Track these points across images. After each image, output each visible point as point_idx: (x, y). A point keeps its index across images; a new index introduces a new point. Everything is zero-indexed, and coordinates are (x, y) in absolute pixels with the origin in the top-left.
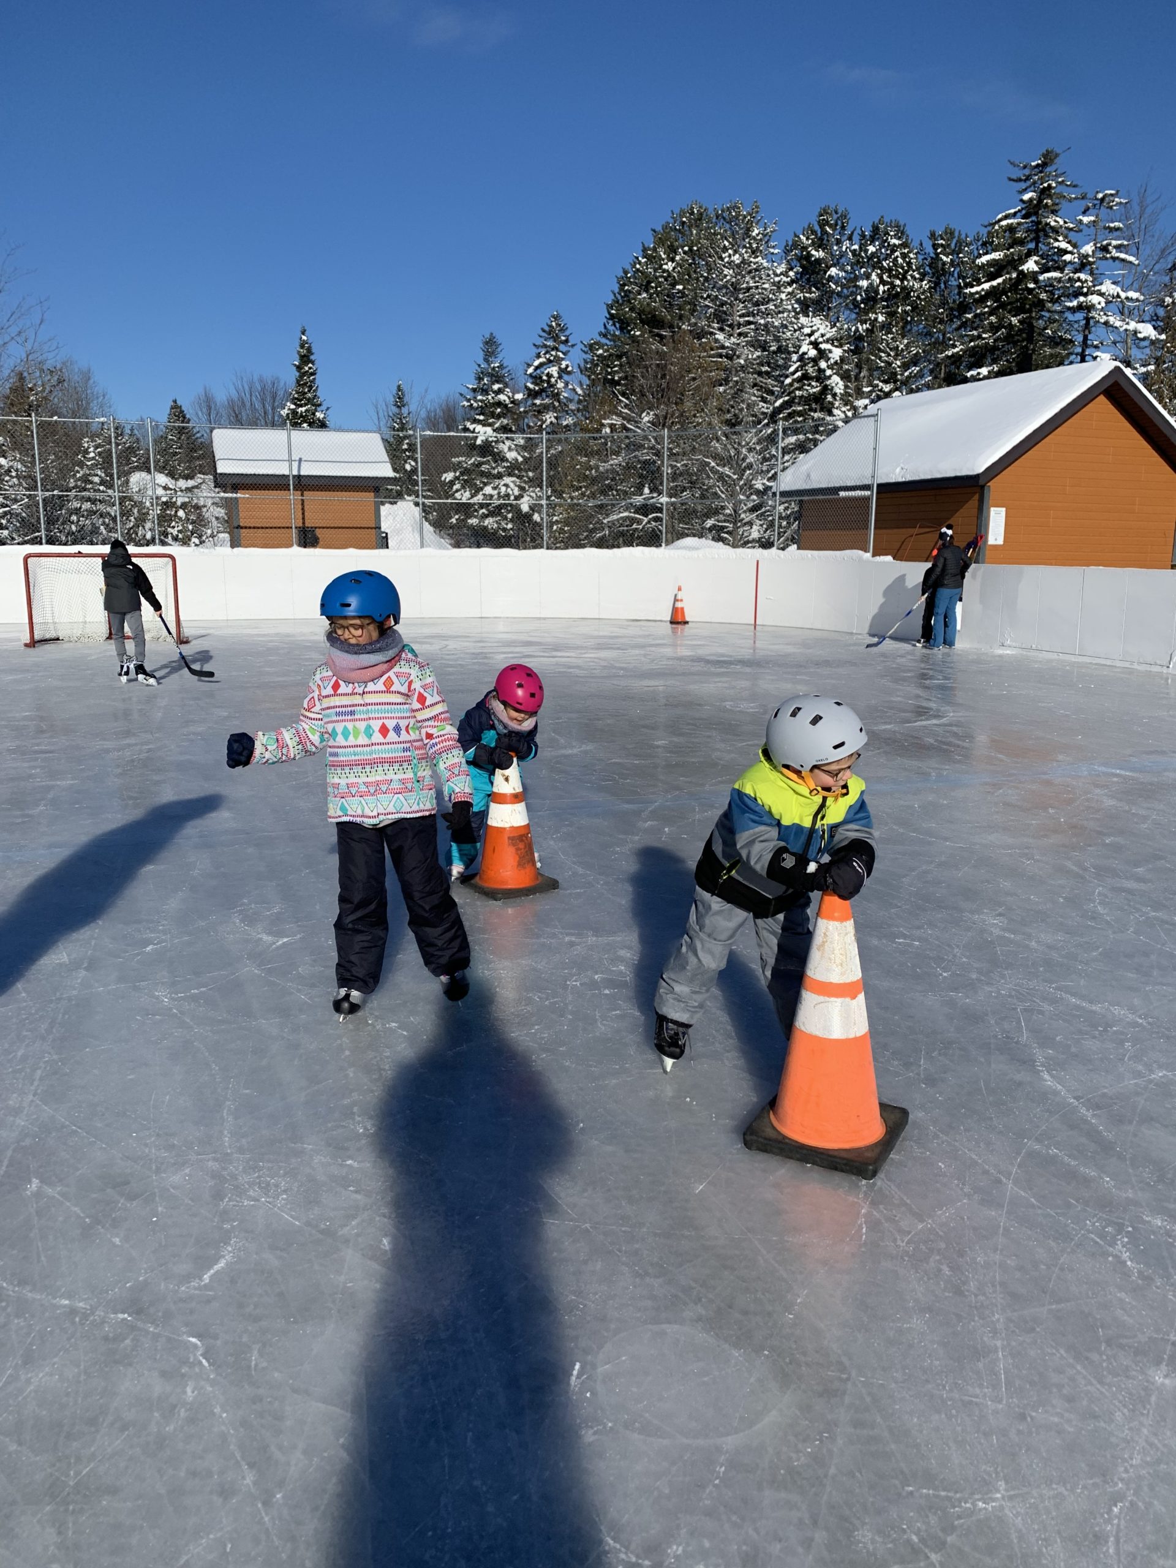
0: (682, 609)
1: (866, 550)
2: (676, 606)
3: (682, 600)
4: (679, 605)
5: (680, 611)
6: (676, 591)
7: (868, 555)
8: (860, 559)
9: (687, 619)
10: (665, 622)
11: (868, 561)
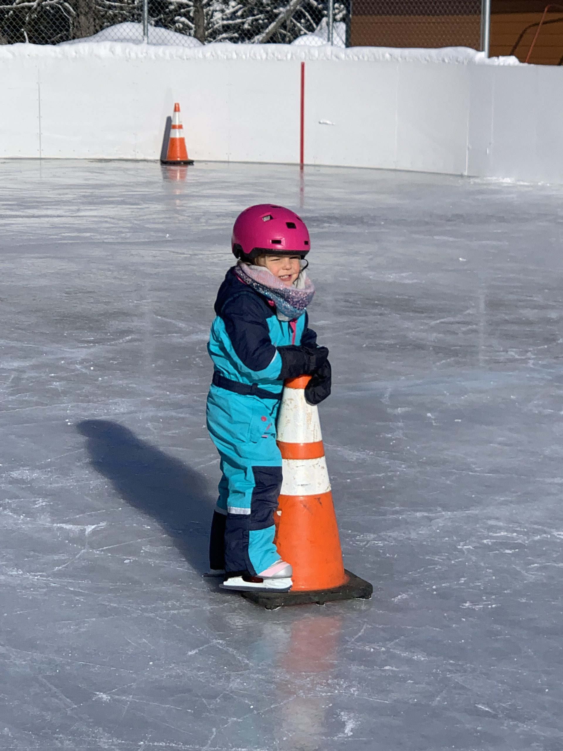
0: (182, 140)
1: (479, 48)
2: (172, 136)
3: (180, 127)
4: (176, 134)
5: (178, 143)
6: (170, 113)
7: (482, 56)
8: (471, 61)
9: (190, 158)
10: (155, 161)
11: (482, 66)
